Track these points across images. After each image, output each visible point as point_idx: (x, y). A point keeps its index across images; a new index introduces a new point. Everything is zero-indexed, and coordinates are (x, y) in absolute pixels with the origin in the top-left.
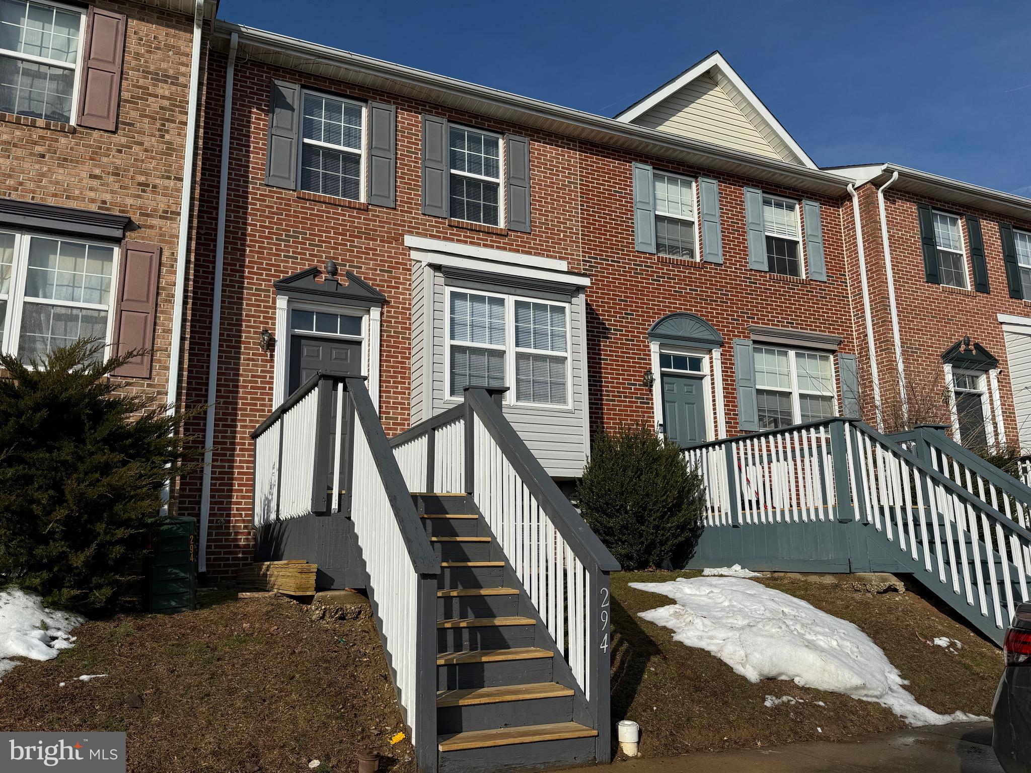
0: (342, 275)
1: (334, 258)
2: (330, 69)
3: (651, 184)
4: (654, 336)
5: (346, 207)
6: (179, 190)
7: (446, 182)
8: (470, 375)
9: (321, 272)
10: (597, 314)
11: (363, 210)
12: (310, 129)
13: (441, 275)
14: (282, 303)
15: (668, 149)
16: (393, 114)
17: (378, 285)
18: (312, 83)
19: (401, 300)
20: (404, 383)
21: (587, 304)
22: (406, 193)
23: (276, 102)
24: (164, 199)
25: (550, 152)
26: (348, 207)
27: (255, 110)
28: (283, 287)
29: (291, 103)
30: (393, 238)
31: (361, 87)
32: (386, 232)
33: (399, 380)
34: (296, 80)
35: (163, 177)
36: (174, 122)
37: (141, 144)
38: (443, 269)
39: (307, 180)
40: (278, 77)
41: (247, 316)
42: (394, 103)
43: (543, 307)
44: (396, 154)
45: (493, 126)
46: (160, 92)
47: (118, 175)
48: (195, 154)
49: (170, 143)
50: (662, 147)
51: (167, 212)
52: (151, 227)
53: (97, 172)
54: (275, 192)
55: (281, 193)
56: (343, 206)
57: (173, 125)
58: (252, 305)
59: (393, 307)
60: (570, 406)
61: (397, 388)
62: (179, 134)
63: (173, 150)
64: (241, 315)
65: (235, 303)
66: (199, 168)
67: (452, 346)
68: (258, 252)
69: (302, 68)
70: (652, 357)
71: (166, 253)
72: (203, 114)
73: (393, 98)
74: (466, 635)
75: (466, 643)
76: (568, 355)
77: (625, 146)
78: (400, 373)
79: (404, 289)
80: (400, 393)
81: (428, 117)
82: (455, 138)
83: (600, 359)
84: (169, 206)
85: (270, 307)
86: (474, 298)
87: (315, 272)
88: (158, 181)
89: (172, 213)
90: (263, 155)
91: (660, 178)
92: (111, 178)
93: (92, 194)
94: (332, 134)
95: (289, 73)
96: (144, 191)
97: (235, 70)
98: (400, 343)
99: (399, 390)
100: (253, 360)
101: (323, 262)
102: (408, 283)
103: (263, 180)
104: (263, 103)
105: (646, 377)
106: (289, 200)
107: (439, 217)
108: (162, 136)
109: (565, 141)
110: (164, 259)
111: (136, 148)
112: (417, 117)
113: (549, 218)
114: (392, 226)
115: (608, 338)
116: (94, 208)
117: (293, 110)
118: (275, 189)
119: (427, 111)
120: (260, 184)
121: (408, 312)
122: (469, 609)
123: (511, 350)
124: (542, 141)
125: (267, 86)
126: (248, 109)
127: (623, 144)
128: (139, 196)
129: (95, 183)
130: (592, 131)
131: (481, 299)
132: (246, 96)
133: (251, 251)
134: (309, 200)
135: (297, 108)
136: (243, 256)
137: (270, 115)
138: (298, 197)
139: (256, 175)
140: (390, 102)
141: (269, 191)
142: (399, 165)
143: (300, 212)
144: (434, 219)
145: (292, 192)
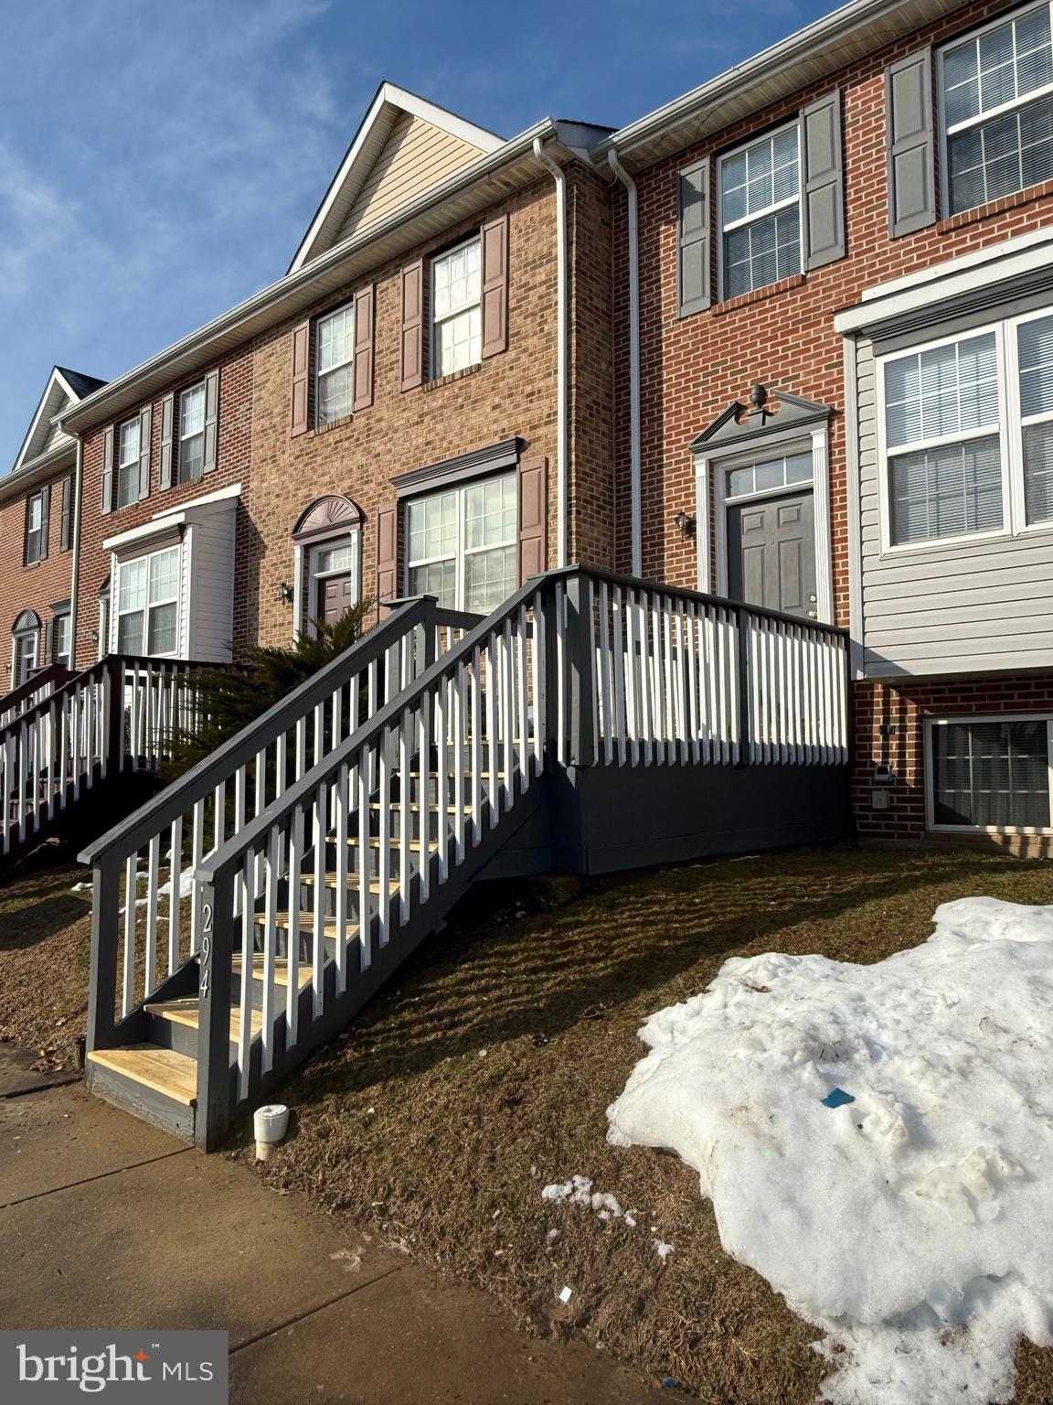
0: (773, 399)
1: (762, 379)
5: (774, 295)
8: (930, 500)
9: (746, 408)
11: (800, 285)
14: (701, 469)
16: (837, 106)
17: (824, 393)
22: (863, 221)
23: (684, 200)
24: (546, 402)
26: (777, 293)
27: (663, 228)
28: (700, 447)
31: (789, 97)
32: (833, 303)
34: (706, 151)
35: (544, 377)
36: (549, 307)
37: (526, 350)
39: (734, 284)
40: (683, 165)
41: (668, 500)
42: (839, 85)
44: (845, 166)
46: (538, 279)
47: (511, 395)
48: (568, 333)
49: (548, 334)
51: (548, 416)
52: (538, 439)
53: (497, 400)
54: (690, 324)
55: (696, 321)
56: (771, 296)
57: (548, 312)
58: (672, 485)
62: (554, 319)
63: (551, 338)
64: (662, 501)
65: (655, 489)
67: (891, 460)
68: (675, 413)
71: (551, 463)
73: (836, 79)
81: (897, 67)
84: (549, 408)
85: (690, 481)
86: (929, 357)
87: (738, 410)
88: (542, 384)
89: (553, 414)
90: (674, 281)
92: (508, 401)
93: (495, 427)
94: (761, 198)
95: (696, 150)
96: (531, 402)
100: (677, 555)
103: (676, 315)
104: (671, 212)
106: (705, 325)
107: (921, 230)
108: (542, 330)
110: (549, 470)
111: (523, 356)
112: (878, 81)
114: (843, 288)
116: (497, 440)
117: (704, 196)
118: (689, 319)
119: (894, 57)
120: (674, 322)
123: (1011, 427)
125: (674, 186)
126: (655, 232)
128: (528, 410)
129: (496, 413)
131: (948, 352)
132: (653, 216)
133: (668, 416)
134: (727, 312)
135: (707, 191)
136: (661, 425)
137: (678, 223)
138: (715, 316)
139: (669, 312)
140: (833, 89)
141: (684, 326)
142: (850, 182)
143: (719, 335)
144: (912, 238)
145: (708, 312)
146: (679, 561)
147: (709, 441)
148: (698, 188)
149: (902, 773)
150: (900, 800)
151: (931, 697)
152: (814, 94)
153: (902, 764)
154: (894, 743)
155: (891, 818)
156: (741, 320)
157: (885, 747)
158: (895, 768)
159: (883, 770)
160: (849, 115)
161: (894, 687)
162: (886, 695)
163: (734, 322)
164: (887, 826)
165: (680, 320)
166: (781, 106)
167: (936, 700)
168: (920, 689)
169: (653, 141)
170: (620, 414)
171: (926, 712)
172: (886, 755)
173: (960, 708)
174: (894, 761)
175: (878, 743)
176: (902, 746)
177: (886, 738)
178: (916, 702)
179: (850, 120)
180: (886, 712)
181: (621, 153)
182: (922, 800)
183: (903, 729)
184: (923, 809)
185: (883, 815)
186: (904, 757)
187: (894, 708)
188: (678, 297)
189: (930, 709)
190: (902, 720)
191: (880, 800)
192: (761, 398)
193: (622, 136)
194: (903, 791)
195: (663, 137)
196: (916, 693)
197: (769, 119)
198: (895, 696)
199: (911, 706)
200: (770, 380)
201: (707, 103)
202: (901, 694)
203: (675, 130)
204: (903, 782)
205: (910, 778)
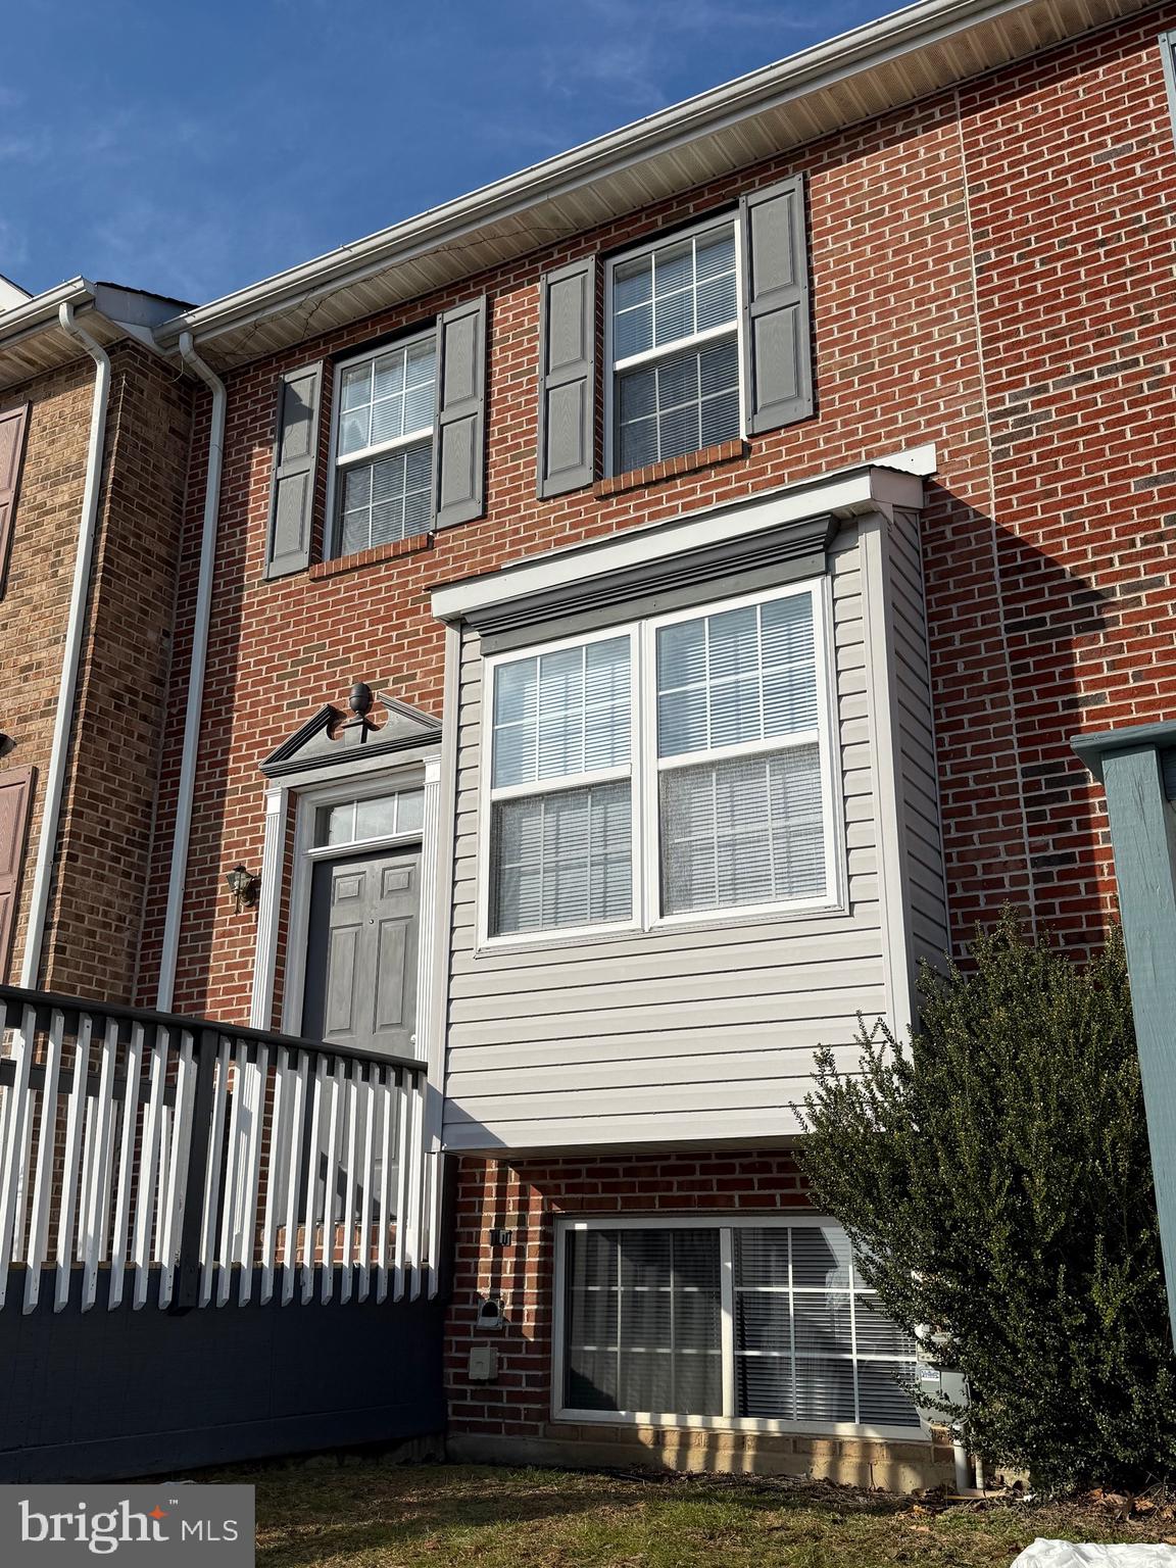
1: (367, 676)
6: (59, 659)
7: (592, 400)
8: (549, 869)
11: (423, 549)
13: (476, 635)
14: (274, 801)
16: (483, 315)
22: (508, 471)
23: (286, 415)
24: (47, 682)
25: (870, 169)
26: (397, 557)
27: (257, 450)
28: (275, 769)
29: (308, 405)
31: (426, 298)
34: (320, 353)
37: (30, 601)
39: (349, 536)
40: (290, 368)
41: (227, 846)
42: (486, 290)
43: (742, 618)
45: (707, 203)
49: (64, 580)
51: (49, 702)
52: (28, 737)
54: (279, 588)
55: (289, 585)
57: (66, 548)
58: (235, 823)
64: (218, 847)
65: (211, 828)
67: (497, 807)
68: (250, 716)
71: (40, 775)
81: (555, 276)
82: (632, 283)
84: (49, 692)
85: (259, 819)
86: (553, 662)
88: (44, 654)
89: (52, 702)
90: (265, 526)
94: (386, 422)
95: (309, 349)
96: (26, 679)
100: (230, 933)
101: (349, 692)
103: (262, 573)
104: (269, 429)
106: (301, 591)
107: (575, 491)
109: (916, 116)
110: (39, 786)
111: (22, 612)
112: (533, 290)
113: (875, 347)
114: (478, 558)
115: (1099, 625)
117: (311, 414)
118: (281, 581)
119: (554, 263)
120: (260, 583)
123: (645, 770)
125: (274, 395)
126: (245, 455)
128: (19, 691)
131: (571, 658)
133: (239, 718)
134: (330, 576)
135: (316, 407)
136: (228, 731)
137: (275, 446)
138: (313, 580)
139: (255, 569)
140: (479, 293)
141: (273, 590)
142: (494, 417)
143: (317, 608)
144: (565, 501)
145: (306, 574)
146: (232, 944)
147: (291, 759)
148: (306, 402)
149: (518, 1315)
150: (513, 1364)
151: (563, 1182)
152: (457, 297)
153: (518, 1299)
154: (509, 1261)
155: (497, 1396)
156: (347, 590)
157: (497, 1268)
158: (508, 1307)
159: (491, 1310)
160: (497, 329)
161: (515, 1164)
162: (502, 1177)
163: (338, 591)
164: (493, 1412)
165: (269, 580)
166: (416, 308)
167: (570, 1189)
168: (548, 1168)
169: (243, 329)
170: (174, 711)
171: (555, 1208)
172: (496, 1283)
173: (600, 1203)
174: (507, 1292)
175: (486, 1260)
176: (519, 1267)
177: (498, 1254)
178: (543, 1190)
179: (497, 336)
180: (501, 1206)
181: (199, 340)
182: (547, 1364)
183: (523, 1236)
184: (546, 1381)
185: (487, 1388)
186: (522, 1287)
187: (512, 1199)
188: (267, 550)
189: (562, 1203)
190: (522, 1221)
191: (481, 1363)
192: (365, 703)
193: (199, 316)
194: (517, 1347)
195: (256, 326)
196: (543, 1175)
197: (400, 322)
198: (514, 1181)
199: (536, 1198)
200: (378, 678)
201: (314, 289)
202: (523, 1176)
203: (272, 318)
204: (517, 1331)
205: (528, 1324)
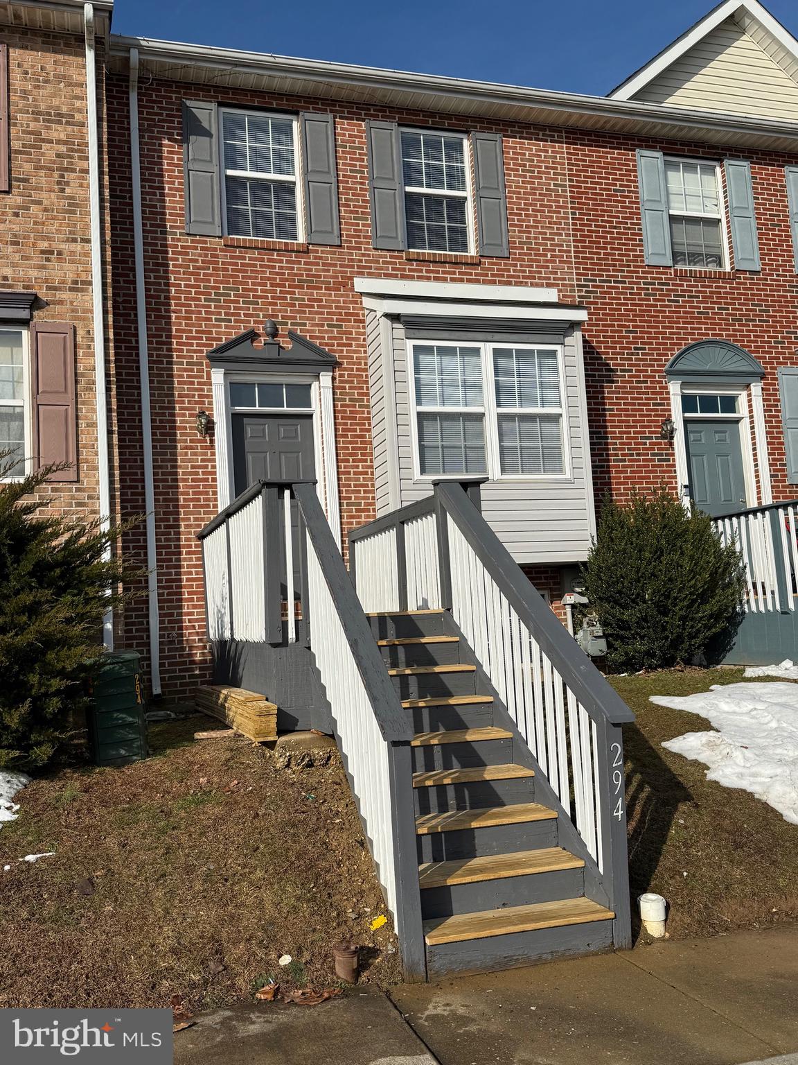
0: (283, 336)
1: (273, 316)
2: (250, 78)
3: (662, 176)
4: (673, 373)
5: (281, 250)
6: (87, 254)
7: (400, 204)
8: (443, 447)
9: (258, 335)
10: (598, 353)
11: (303, 252)
12: (232, 158)
13: (400, 326)
14: (218, 376)
15: (682, 128)
16: (330, 125)
17: (327, 344)
18: (230, 98)
19: (355, 360)
20: (366, 461)
21: (585, 341)
22: (352, 224)
23: (190, 128)
24: (72, 267)
25: (530, 148)
26: (285, 251)
27: (166, 142)
28: (217, 357)
29: (208, 128)
30: (340, 283)
31: (290, 96)
32: (332, 277)
33: (360, 457)
34: (212, 97)
35: (68, 240)
36: (73, 171)
37: (38, 203)
38: (402, 319)
39: (234, 223)
40: (190, 96)
41: (180, 396)
42: (331, 111)
43: (529, 353)
44: (338, 175)
45: (454, 125)
47: (17, 243)
48: (102, 208)
49: (72, 198)
50: (675, 126)
51: (76, 282)
54: (199, 242)
55: (205, 242)
56: (278, 250)
57: (73, 175)
58: (184, 383)
59: (345, 369)
60: (568, 475)
61: (357, 467)
62: (81, 185)
63: (75, 206)
64: (173, 395)
65: (165, 382)
66: (108, 225)
67: (419, 414)
68: (186, 318)
69: (217, 81)
70: (672, 402)
71: (81, 333)
72: (106, 157)
73: (328, 105)
74: (451, 793)
75: (452, 802)
76: (563, 411)
77: (626, 130)
78: (360, 448)
79: (358, 346)
80: (361, 473)
81: (373, 124)
82: (409, 146)
83: (604, 410)
84: (78, 275)
85: (204, 384)
86: (443, 351)
87: (252, 336)
89: (83, 282)
90: (181, 196)
91: (675, 167)
92: (10, 249)
94: (259, 161)
95: (202, 90)
96: (48, 260)
97: (139, 94)
98: (357, 412)
99: (360, 469)
101: (261, 323)
102: (362, 337)
103: (183, 228)
104: (175, 132)
105: (665, 428)
106: (215, 250)
107: (394, 251)
108: (63, 190)
109: (547, 132)
110: (79, 339)
112: (360, 126)
113: (532, 235)
114: (338, 268)
115: (613, 382)
117: (209, 135)
118: (198, 238)
119: (372, 115)
120: (181, 234)
121: (364, 374)
122: (453, 758)
123: (491, 412)
124: (518, 135)
125: (178, 110)
126: (157, 142)
127: (623, 126)
130: (582, 116)
131: (451, 351)
132: (155, 126)
133: (177, 318)
134: (238, 247)
135: (216, 133)
136: (169, 324)
137: (184, 146)
138: (225, 245)
139: (175, 223)
140: (326, 111)
141: (193, 242)
142: (342, 190)
143: (230, 264)
144: (388, 254)
145: (218, 240)
146: (195, 454)
147: (226, 354)
148: (205, 124)
152: (312, 107)
156: (250, 259)
160: (340, 138)
163: (244, 258)
166: (282, 100)
179: (340, 142)
188: (185, 213)
192: (274, 332)
193: (150, 44)
197: (273, 103)
200: (280, 319)
201: (236, 66)
